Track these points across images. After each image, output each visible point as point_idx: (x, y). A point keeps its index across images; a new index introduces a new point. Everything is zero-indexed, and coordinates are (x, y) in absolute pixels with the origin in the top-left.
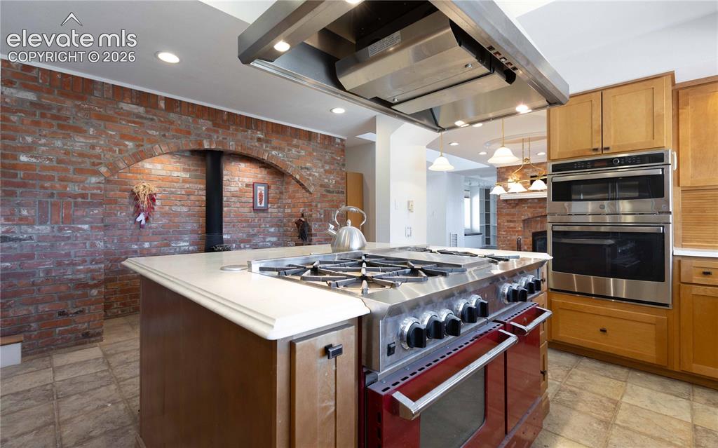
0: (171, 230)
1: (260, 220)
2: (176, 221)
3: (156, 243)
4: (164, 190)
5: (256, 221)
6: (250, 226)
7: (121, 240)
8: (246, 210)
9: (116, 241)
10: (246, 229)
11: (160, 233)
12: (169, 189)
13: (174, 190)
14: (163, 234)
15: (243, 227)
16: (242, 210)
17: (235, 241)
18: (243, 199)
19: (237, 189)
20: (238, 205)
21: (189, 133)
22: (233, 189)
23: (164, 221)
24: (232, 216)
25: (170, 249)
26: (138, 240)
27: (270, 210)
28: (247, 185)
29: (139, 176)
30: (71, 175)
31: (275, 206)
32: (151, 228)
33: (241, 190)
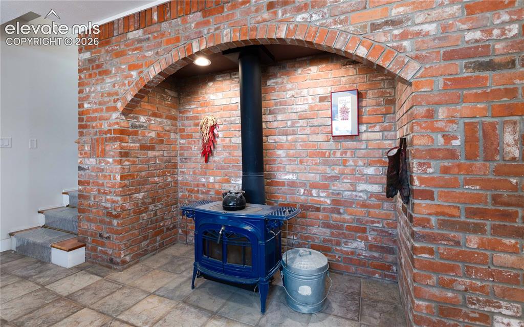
0: (231, 165)
1: (346, 153)
2: (235, 154)
3: (218, 178)
4: (225, 121)
5: (338, 154)
6: (325, 163)
7: (194, 173)
8: (321, 137)
9: (191, 173)
10: (321, 168)
11: (222, 168)
12: (228, 119)
13: (233, 119)
14: (224, 169)
15: (316, 164)
16: (314, 138)
17: (303, 185)
18: (315, 122)
19: (306, 107)
20: (308, 130)
21: (178, 39)
22: (299, 108)
23: (225, 154)
24: (299, 147)
25: (230, 187)
26: (205, 174)
27: (364, 136)
28: (322, 99)
29: (206, 109)
30: (105, 114)
31: (377, 128)
32: (214, 162)
33: (311, 109)
